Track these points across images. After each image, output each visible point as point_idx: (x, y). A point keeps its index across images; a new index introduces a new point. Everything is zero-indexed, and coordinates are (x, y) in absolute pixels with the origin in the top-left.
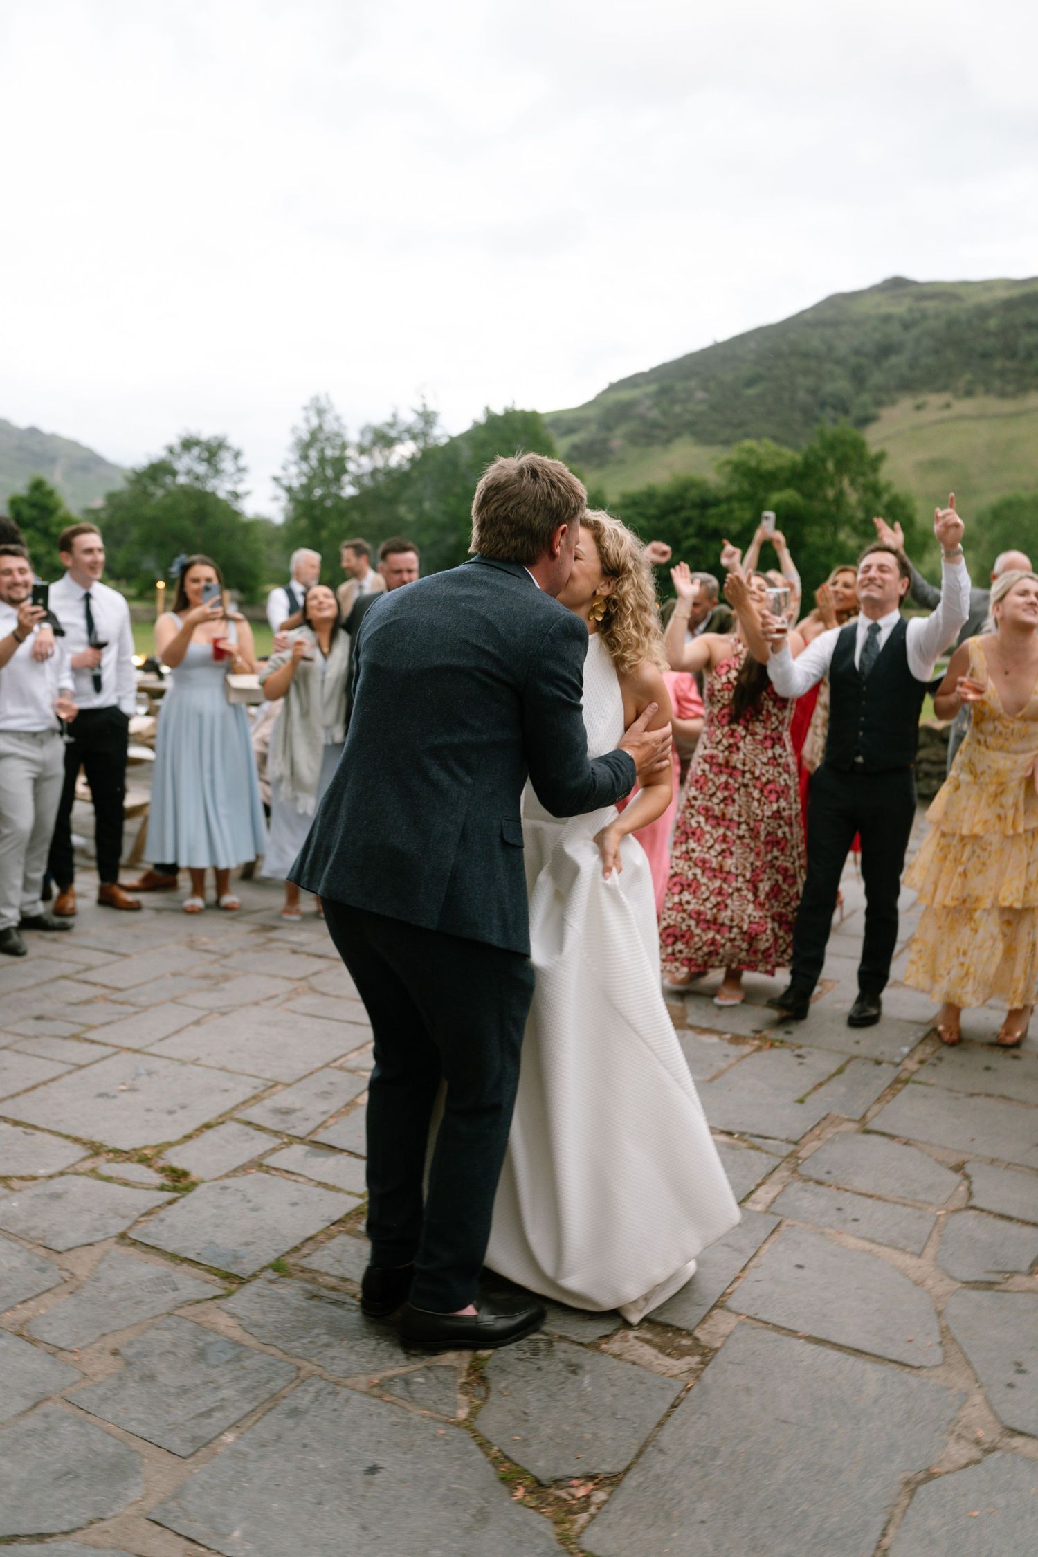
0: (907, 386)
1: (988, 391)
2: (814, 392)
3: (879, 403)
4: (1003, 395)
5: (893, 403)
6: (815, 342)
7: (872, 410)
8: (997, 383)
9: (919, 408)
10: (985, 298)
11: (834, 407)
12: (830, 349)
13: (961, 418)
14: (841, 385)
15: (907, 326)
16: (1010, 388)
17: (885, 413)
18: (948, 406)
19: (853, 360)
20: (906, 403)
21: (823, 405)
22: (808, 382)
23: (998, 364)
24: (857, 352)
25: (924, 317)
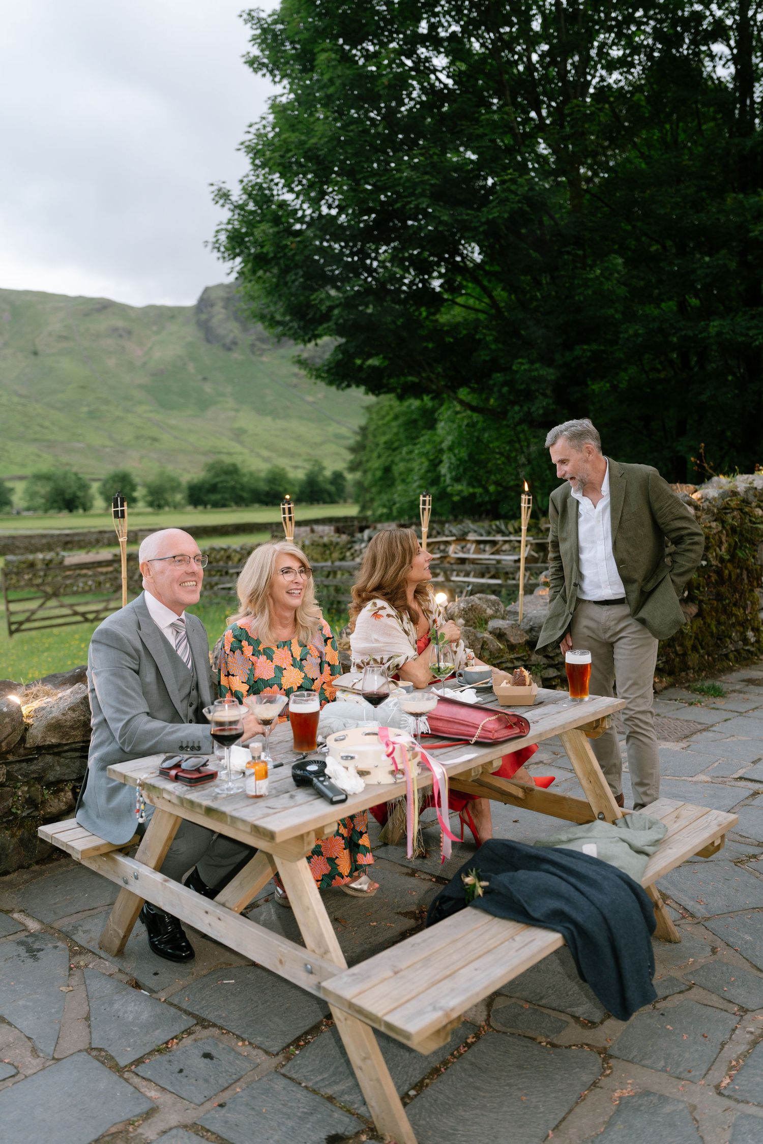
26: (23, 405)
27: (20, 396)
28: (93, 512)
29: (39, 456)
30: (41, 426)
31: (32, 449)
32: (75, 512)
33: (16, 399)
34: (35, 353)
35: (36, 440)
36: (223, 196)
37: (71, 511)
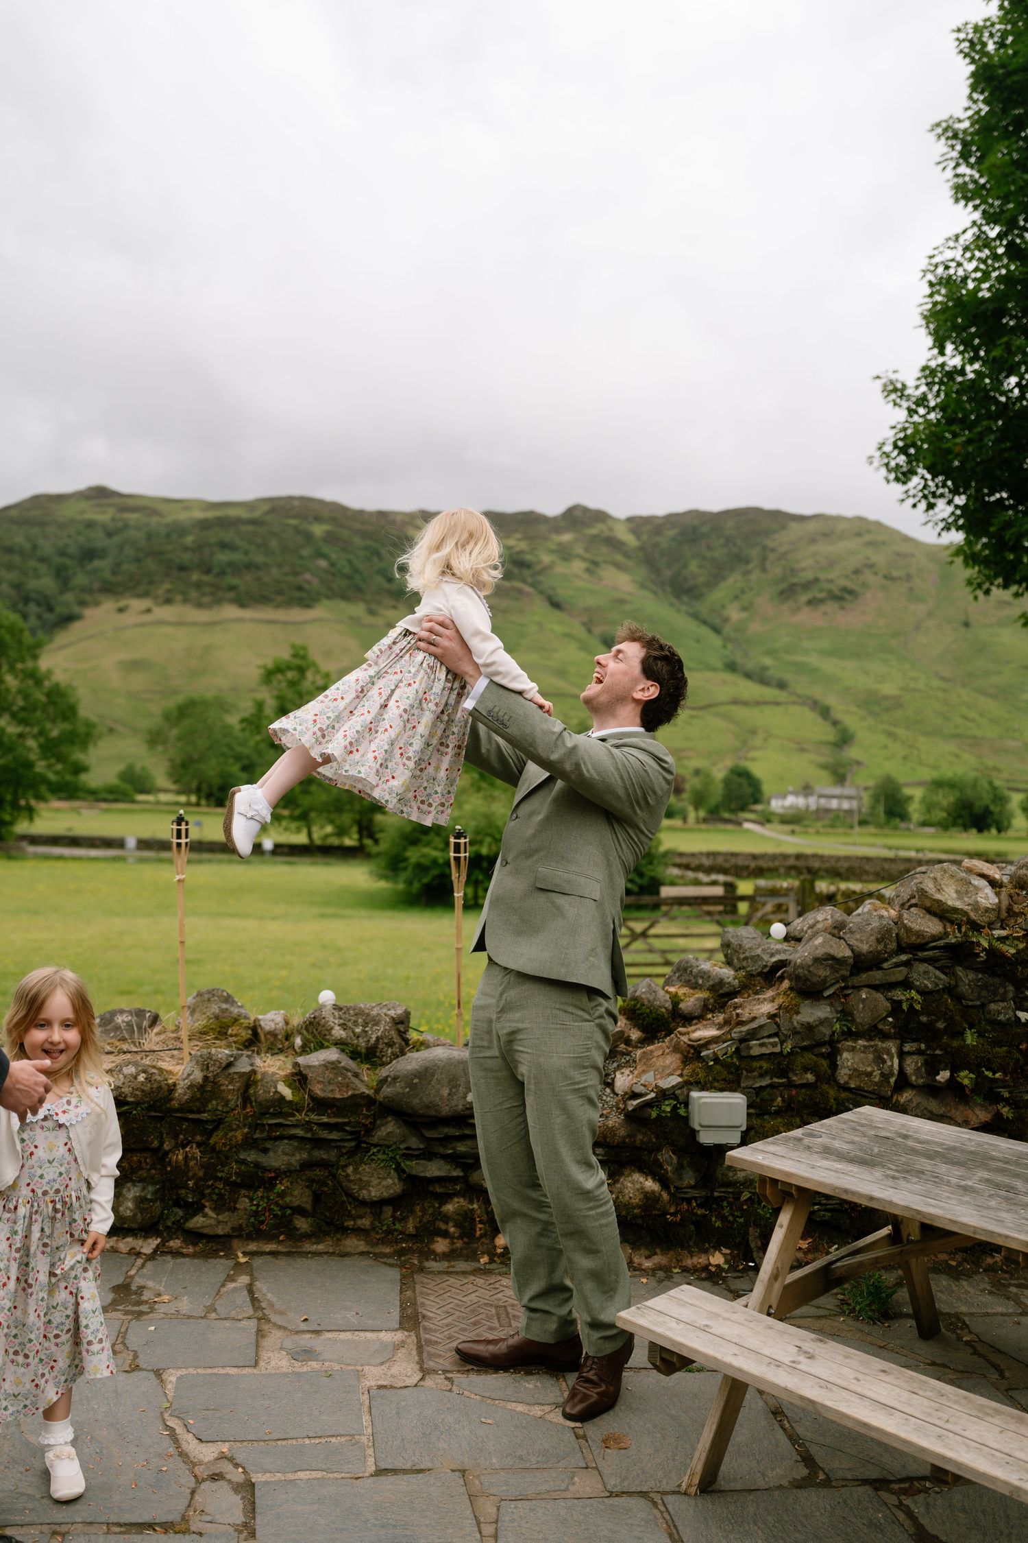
0: (110, 589)
1: (185, 601)
2: (18, 586)
3: (83, 603)
4: (199, 605)
5: (97, 604)
6: (19, 540)
7: (76, 609)
8: (194, 594)
9: (121, 610)
10: (183, 516)
11: (38, 604)
12: (35, 548)
13: (161, 623)
14: (46, 583)
15: (110, 535)
16: (206, 599)
17: (88, 612)
18: (148, 611)
19: (58, 560)
20: (108, 605)
21: (27, 600)
22: (13, 576)
23: (195, 577)
24: (63, 553)
25: (126, 527)
26: (945, 691)
27: (942, 679)
28: (1011, 833)
29: (957, 756)
30: (966, 718)
31: (948, 747)
32: (986, 833)
33: (936, 683)
34: (966, 624)
35: (956, 736)
36: (895, 390)
37: (980, 830)
